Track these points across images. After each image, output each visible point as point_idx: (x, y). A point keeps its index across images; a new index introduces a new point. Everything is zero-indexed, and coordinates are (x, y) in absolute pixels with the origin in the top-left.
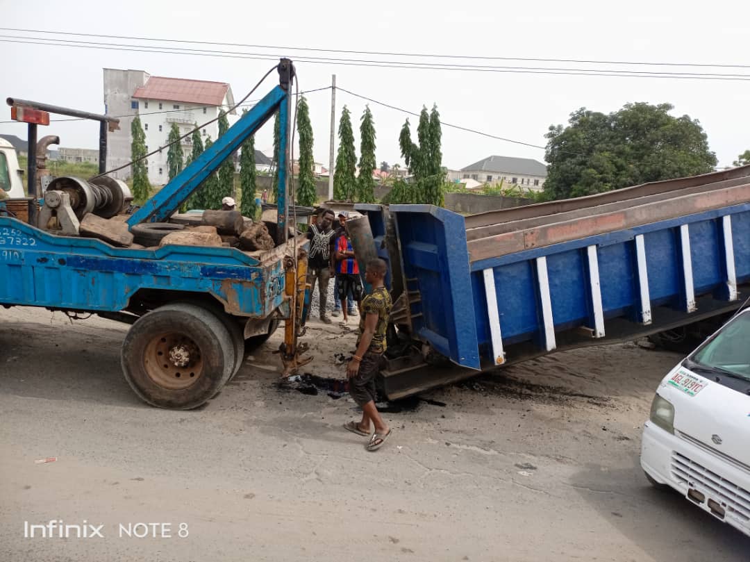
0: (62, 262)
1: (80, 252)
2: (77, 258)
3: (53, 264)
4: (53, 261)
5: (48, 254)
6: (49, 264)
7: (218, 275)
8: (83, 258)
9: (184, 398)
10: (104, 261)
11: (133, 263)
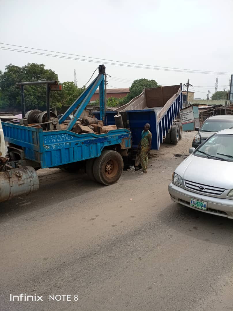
0: (83, 143)
1: (88, 138)
2: (87, 141)
3: (80, 145)
4: (80, 144)
5: (78, 141)
6: (79, 145)
7: (122, 137)
8: (89, 140)
9: (116, 179)
10: (95, 140)
11: (102, 138)
